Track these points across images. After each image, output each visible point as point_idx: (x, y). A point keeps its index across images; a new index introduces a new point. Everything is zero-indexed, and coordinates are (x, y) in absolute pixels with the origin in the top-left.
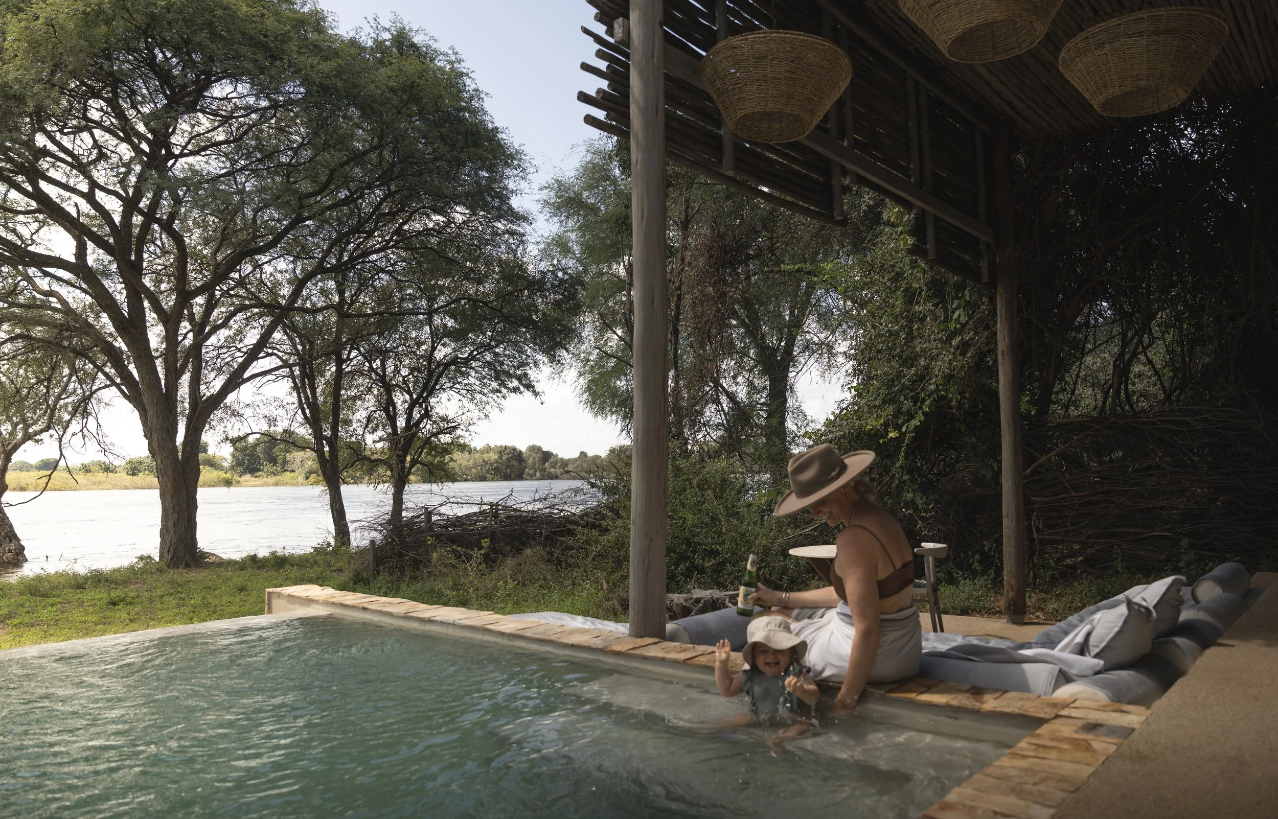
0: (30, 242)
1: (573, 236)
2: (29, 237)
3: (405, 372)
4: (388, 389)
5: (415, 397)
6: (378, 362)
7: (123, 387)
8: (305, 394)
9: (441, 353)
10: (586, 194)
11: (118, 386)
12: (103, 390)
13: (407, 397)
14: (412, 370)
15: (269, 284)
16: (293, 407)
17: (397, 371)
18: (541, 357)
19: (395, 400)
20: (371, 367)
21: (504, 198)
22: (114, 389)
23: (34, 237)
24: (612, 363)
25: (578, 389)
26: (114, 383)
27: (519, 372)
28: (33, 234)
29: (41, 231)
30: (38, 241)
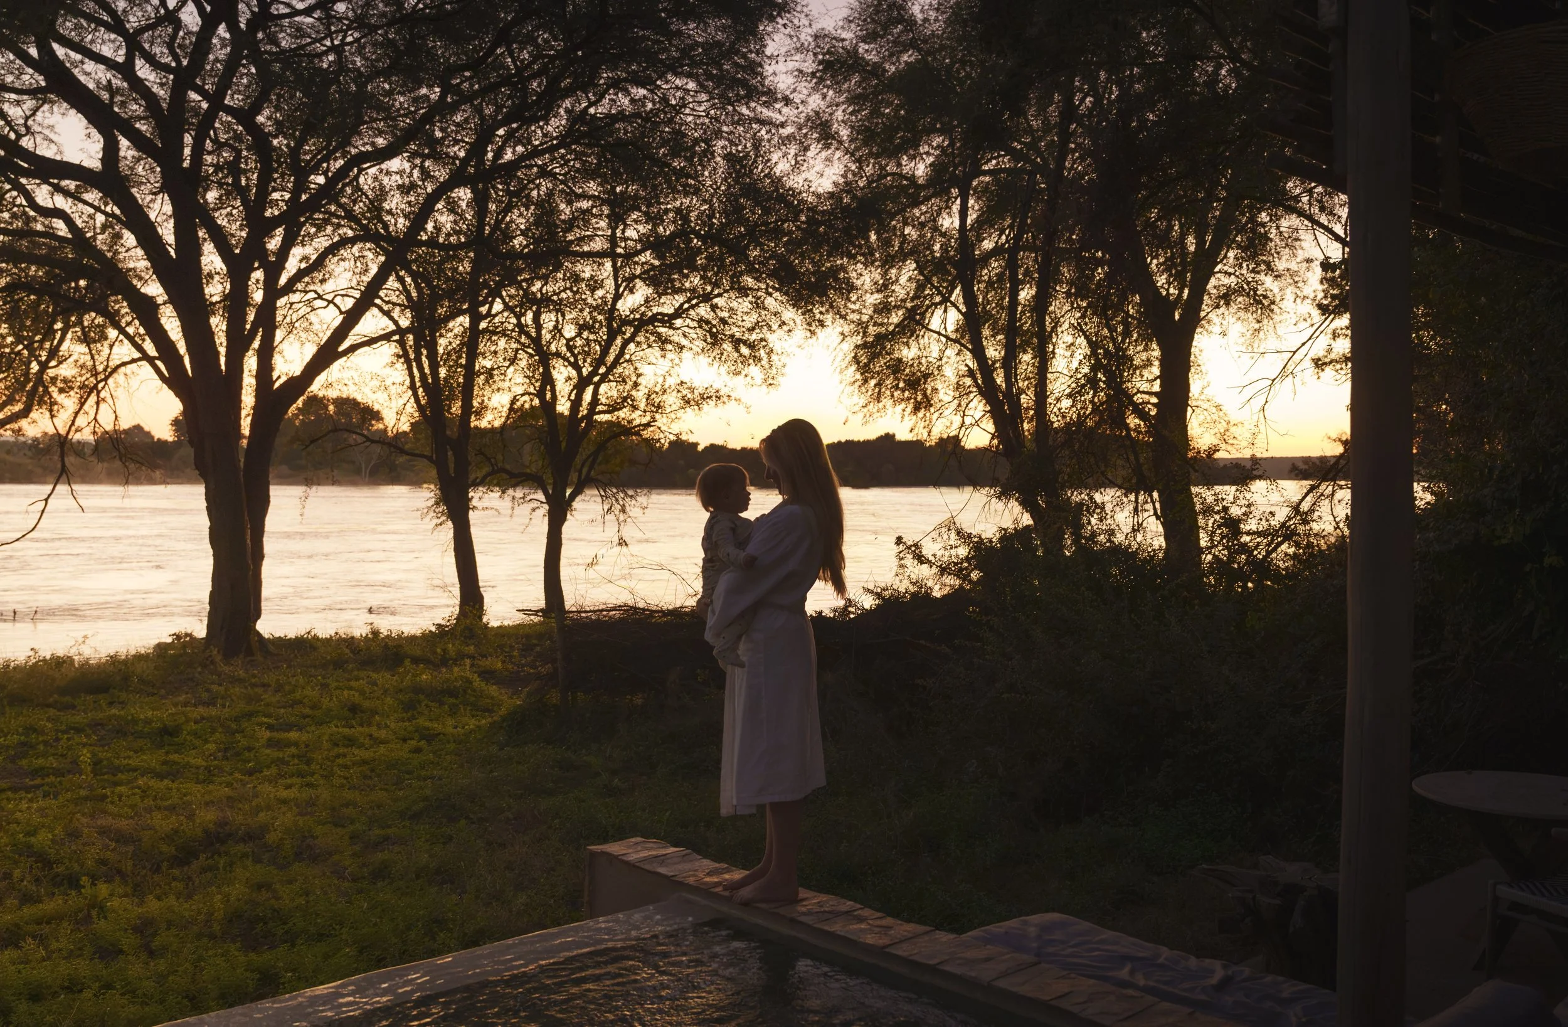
0: (23, 130)
1: (839, 115)
2: (22, 121)
3: (569, 331)
4: (544, 357)
5: (585, 372)
6: (530, 315)
7: (159, 363)
8: (420, 368)
9: (628, 304)
10: (862, 47)
11: (151, 360)
12: (129, 366)
13: (574, 373)
14: (582, 327)
15: (370, 193)
16: (400, 389)
17: (557, 330)
18: (790, 314)
19: (555, 374)
20: (519, 325)
21: (754, 68)
22: (145, 365)
23: (30, 122)
24: (896, 318)
25: (839, 359)
26: (145, 357)
27: (754, 337)
28: (27, 118)
29: (39, 114)
30: (36, 128)
